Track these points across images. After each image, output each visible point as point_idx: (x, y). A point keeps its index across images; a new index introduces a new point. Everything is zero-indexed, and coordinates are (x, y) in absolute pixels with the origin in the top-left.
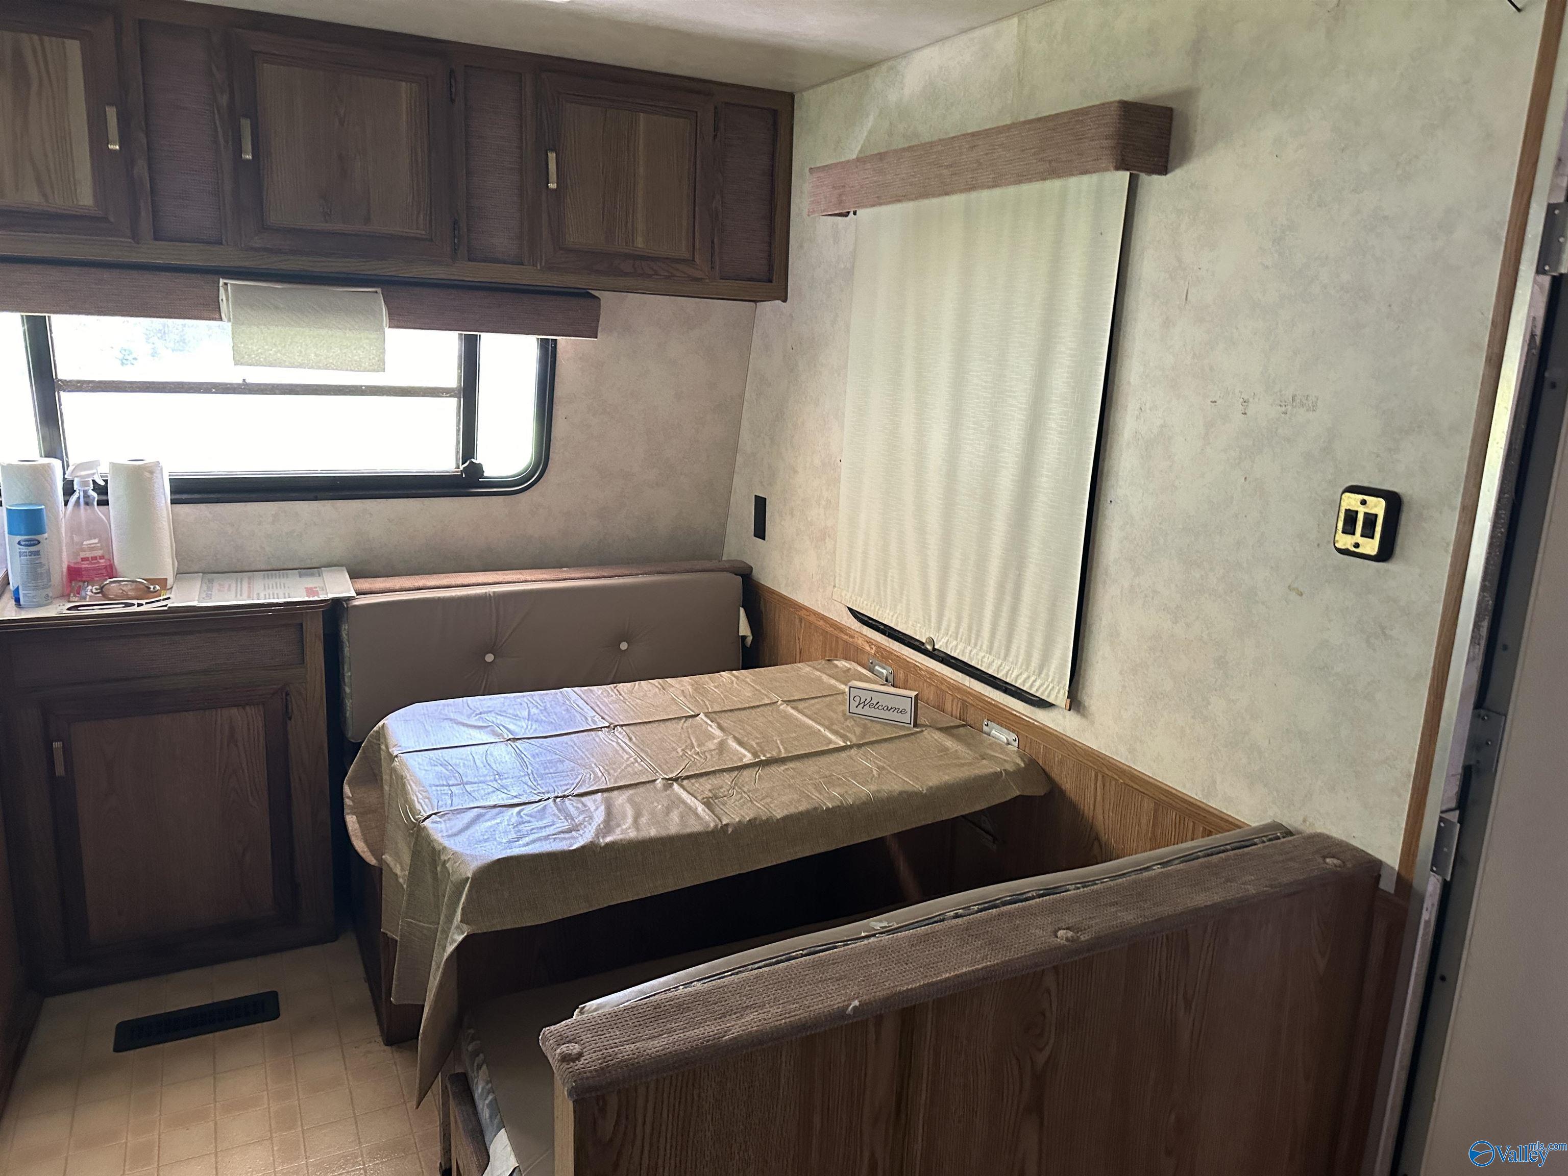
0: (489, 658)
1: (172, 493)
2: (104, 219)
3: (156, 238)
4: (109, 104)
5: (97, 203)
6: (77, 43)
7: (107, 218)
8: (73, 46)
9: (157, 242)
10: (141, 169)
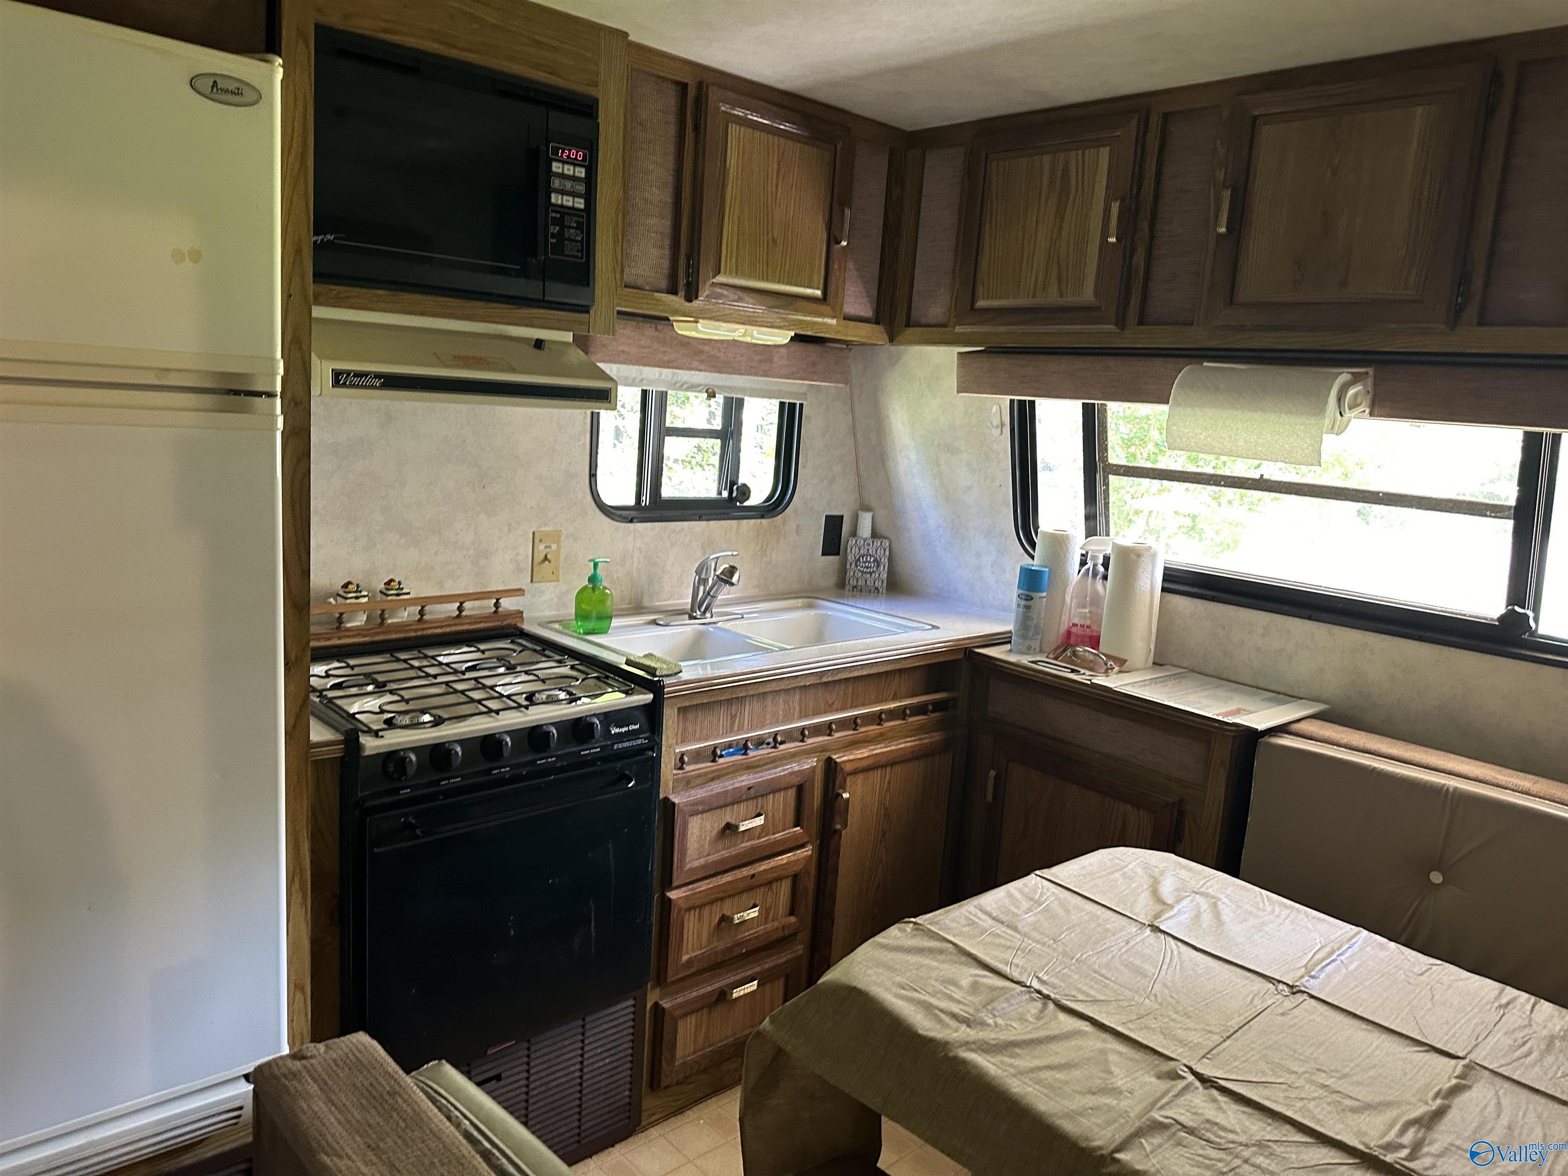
0: (1436, 877)
1: (1164, 580)
2: (1097, 309)
3: (1141, 323)
4: (1116, 200)
5: (1096, 294)
6: (1108, 149)
7: (1100, 307)
8: (1105, 152)
9: (1140, 327)
10: (1139, 258)
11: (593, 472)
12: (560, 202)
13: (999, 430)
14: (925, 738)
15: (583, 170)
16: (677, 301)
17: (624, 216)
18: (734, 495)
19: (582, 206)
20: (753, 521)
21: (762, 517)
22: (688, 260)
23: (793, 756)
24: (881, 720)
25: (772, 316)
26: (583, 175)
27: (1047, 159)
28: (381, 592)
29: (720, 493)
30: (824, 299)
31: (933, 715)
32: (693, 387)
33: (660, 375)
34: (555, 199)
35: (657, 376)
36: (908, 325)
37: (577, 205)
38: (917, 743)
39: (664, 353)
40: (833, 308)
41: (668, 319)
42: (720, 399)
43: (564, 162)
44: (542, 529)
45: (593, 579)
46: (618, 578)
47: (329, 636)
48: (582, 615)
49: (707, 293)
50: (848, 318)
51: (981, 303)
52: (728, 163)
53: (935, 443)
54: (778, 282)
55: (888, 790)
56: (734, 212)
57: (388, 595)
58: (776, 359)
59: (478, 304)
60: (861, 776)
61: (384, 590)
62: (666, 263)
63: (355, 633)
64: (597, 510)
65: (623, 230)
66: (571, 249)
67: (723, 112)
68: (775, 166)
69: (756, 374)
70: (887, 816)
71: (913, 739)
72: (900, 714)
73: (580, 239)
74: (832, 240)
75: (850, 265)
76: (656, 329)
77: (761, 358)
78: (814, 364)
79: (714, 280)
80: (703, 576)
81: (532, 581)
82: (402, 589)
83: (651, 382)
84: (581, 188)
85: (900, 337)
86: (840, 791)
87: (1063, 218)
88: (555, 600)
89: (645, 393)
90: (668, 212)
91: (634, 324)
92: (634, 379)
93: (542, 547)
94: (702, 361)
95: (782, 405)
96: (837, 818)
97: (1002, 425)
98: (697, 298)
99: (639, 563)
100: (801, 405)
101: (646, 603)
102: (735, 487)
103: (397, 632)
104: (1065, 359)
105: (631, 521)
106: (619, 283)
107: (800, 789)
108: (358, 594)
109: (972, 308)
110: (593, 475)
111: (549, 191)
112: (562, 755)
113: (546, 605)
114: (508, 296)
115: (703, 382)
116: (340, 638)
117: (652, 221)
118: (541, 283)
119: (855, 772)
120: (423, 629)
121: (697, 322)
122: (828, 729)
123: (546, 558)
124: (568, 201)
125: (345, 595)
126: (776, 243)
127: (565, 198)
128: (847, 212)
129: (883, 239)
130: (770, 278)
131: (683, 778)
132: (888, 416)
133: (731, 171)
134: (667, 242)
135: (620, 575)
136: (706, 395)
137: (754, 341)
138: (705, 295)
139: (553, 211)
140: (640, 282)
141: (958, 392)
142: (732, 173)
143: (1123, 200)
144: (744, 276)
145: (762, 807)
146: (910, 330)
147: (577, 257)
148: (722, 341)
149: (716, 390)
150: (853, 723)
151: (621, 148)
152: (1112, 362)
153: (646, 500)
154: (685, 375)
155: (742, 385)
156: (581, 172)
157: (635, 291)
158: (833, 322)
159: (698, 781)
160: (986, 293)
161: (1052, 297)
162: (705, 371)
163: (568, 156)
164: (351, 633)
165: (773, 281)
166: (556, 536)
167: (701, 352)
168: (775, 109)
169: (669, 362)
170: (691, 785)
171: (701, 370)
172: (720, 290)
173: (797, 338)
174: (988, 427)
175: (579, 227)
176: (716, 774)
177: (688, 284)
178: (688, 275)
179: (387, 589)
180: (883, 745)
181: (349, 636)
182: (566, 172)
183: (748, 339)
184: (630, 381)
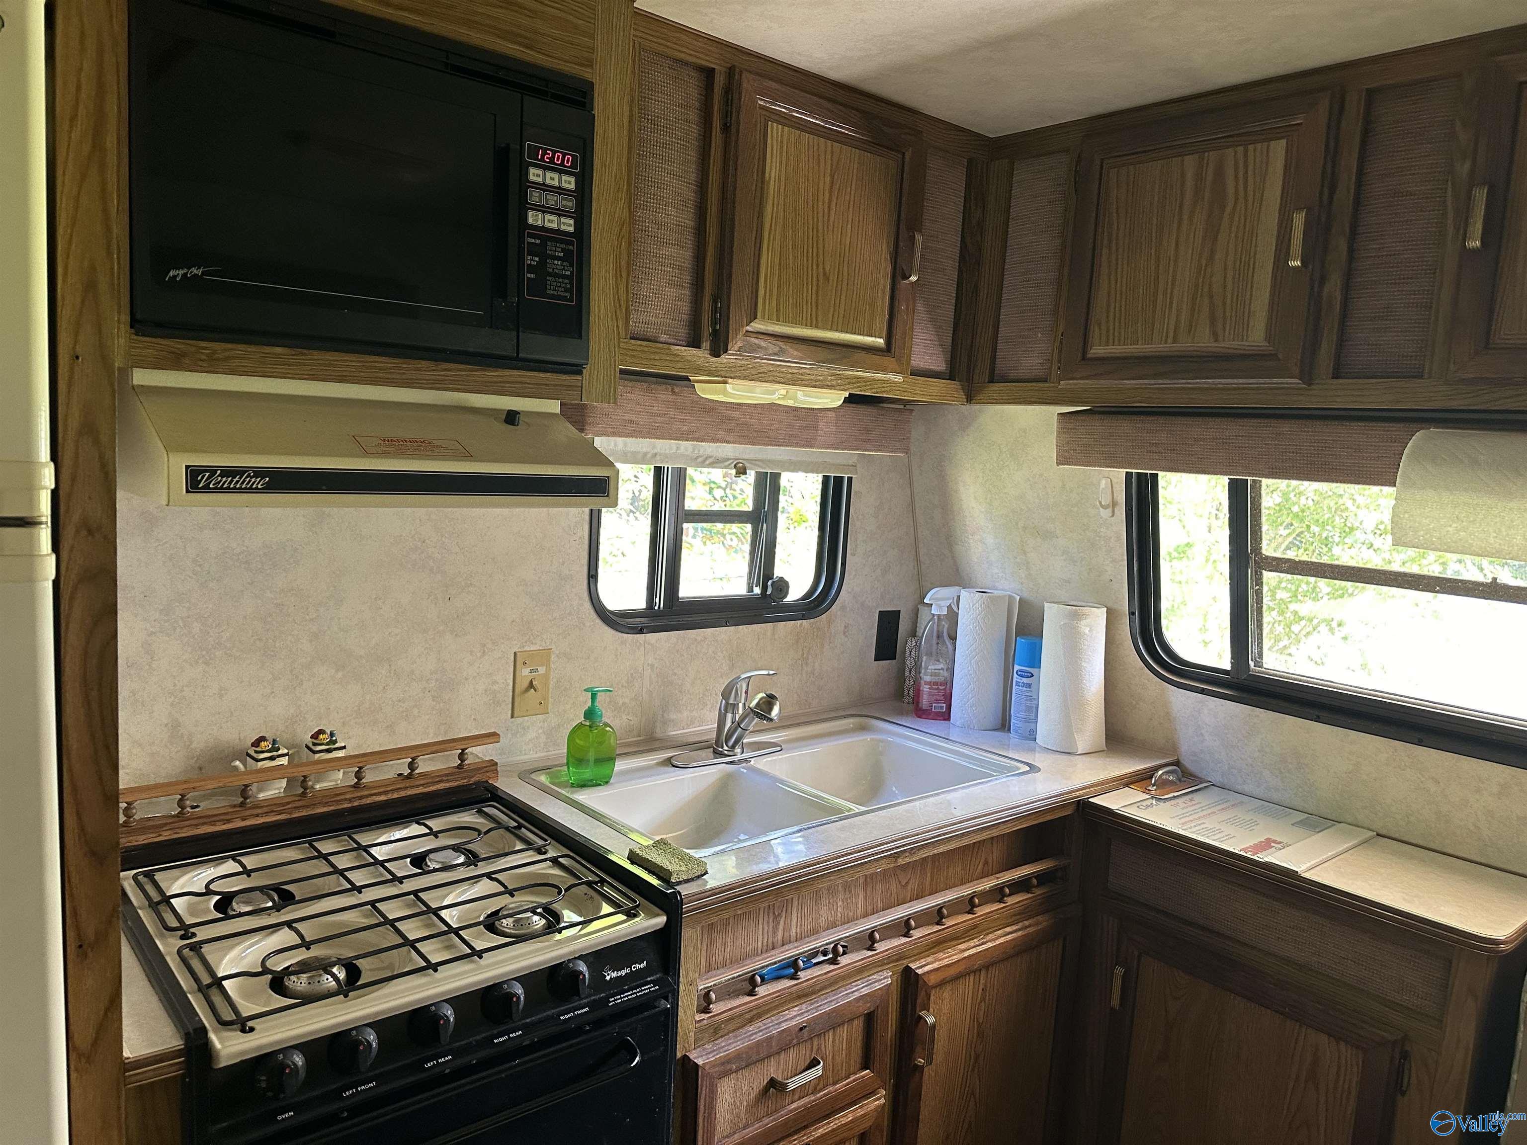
2: (1272, 356)
3: (1336, 376)
4: (1299, 209)
5: (1269, 338)
6: (1283, 142)
7: (1276, 355)
8: (1279, 148)
9: (1335, 381)
10: (1333, 287)
11: (592, 573)
12: (540, 223)
13: (1109, 511)
14: (1029, 926)
15: (572, 179)
16: (700, 355)
17: (630, 244)
18: (769, 592)
19: (571, 229)
20: (791, 623)
21: (803, 618)
22: (715, 302)
23: (860, 971)
24: (973, 906)
25: (822, 372)
26: (572, 186)
27: (1190, 162)
28: (307, 747)
29: (750, 589)
30: (888, 349)
31: (1038, 892)
32: (716, 463)
33: (678, 448)
34: (533, 218)
35: (674, 450)
36: (991, 381)
37: (563, 228)
38: (1020, 933)
39: (683, 421)
40: (899, 360)
41: (687, 379)
42: (751, 476)
43: (545, 168)
44: (527, 648)
45: (590, 714)
46: (624, 704)
47: (228, 817)
48: (576, 758)
49: (739, 344)
50: (917, 373)
51: (1097, 350)
52: (767, 175)
53: (1021, 524)
54: (831, 330)
55: (983, 999)
56: (774, 239)
57: (315, 752)
58: (821, 425)
59: (424, 364)
60: (949, 987)
61: (311, 745)
62: (685, 307)
63: (265, 810)
64: (598, 621)
65: (628, 264)
66: (556, 288)
67: (762, 108)
68: (828, 179)
69: (797, 445)
70: (981, 1035)
71: (1014, 928)
72: (998, 894)
73: (568, 273)
74: (899, 273)
75: (920, 307)
76: (673, 391)
77: (804, 423)
78: (868, 431)
79: (748, 328)
80: (731, 701)
81: (512, 717)
82: (335, 742)
83: (666, 457)
84: (570, 204)
85: (981, 396)
86: (923, 1013)
87: (1215, 239)
88: (543, 738)
89: (658, 471)
90: (689, 240)
91: (645, 385)
92: (645, 454)
93: (525, 671)
94: (730, 431)
95: (826, 479)
96: (918, 1049)
97: (1114, 504)
98: (726, 351)
99: (651, 684)
100: (850, 479)
101: (659, 734)
102: (770, 583)
103: (326, 804)
104: (1212, 422)
105: (641, 631)
106: (623, 334)
107: (870, 1019)
108: (275, 753)
109: (1084, 358)
110: (592, 576)
111: (524, 207)
112: (533, 1024)
113: (531, 745)
114: (467, 353)
115: (731, 455)
116: (244, 819)
117: (666, 251)
118: (514, 333)
119: (942, 984)
120: (361, 798)
121: (726, 383)
122: (904, 927)
123: (531, 685)
124: (551, 222)
125: (255, 755)
126: (827, 279)
127: (548, 217)
128: (919, 238)
129: (960, 271)
130: (820, 325)
131: (709, 1026)
132: (957, 491)
133: (772, 183)
134: (687, 278)
135: (627, 700)
136: (734, 472)
137: (797, 405)
138: (736, 347)
139: (531, 236)
140: (651, 332)
141: (1058, 464)
142: (772, 187)
143: (1309, 210)
144: (786, 321)
145: (819, 1049)
146: (996, 387)
147: (564, 298)
148: (755, 406)
149: (747, 465)
150: (938, 915)
151: (625, 153)
152: (1286, 427)
153: (660, 602)
154: (709, 448)
155: (779, 458)
156: (569, 182)
157: (644, 343)
158: (899, 378)
159: (731, 1027)
160: (1104, 338)
161: (1203, 341)
162: (734, 443)
163: (552, 160)
164: (259, 811)
165: (824, 328)
166: (544, 656)
167: (730, 419)
168: (829, 105)
169: (690, 432)
170: (721, 1033)
171: (728, 442)
172: (756, 341)
173: (852, 400)
174: (1094, 506)
175: (567, 257)
176: (755, 1012)
177: (715, 334)
178: (714, 322)
179: (315, 744)
180: (976, 942)
181: (257, 816)
182: (548, 181)
183: (790, 403)
184: (639, 456)
